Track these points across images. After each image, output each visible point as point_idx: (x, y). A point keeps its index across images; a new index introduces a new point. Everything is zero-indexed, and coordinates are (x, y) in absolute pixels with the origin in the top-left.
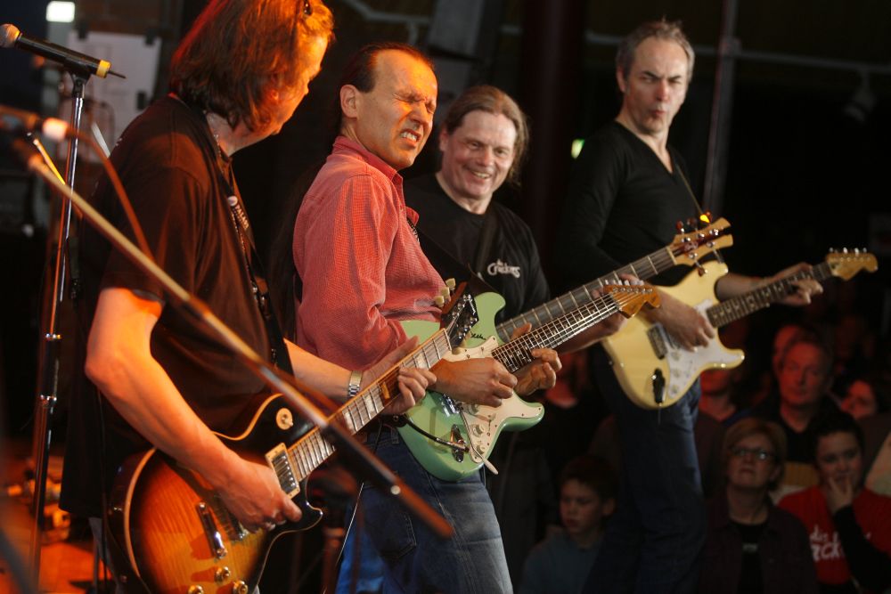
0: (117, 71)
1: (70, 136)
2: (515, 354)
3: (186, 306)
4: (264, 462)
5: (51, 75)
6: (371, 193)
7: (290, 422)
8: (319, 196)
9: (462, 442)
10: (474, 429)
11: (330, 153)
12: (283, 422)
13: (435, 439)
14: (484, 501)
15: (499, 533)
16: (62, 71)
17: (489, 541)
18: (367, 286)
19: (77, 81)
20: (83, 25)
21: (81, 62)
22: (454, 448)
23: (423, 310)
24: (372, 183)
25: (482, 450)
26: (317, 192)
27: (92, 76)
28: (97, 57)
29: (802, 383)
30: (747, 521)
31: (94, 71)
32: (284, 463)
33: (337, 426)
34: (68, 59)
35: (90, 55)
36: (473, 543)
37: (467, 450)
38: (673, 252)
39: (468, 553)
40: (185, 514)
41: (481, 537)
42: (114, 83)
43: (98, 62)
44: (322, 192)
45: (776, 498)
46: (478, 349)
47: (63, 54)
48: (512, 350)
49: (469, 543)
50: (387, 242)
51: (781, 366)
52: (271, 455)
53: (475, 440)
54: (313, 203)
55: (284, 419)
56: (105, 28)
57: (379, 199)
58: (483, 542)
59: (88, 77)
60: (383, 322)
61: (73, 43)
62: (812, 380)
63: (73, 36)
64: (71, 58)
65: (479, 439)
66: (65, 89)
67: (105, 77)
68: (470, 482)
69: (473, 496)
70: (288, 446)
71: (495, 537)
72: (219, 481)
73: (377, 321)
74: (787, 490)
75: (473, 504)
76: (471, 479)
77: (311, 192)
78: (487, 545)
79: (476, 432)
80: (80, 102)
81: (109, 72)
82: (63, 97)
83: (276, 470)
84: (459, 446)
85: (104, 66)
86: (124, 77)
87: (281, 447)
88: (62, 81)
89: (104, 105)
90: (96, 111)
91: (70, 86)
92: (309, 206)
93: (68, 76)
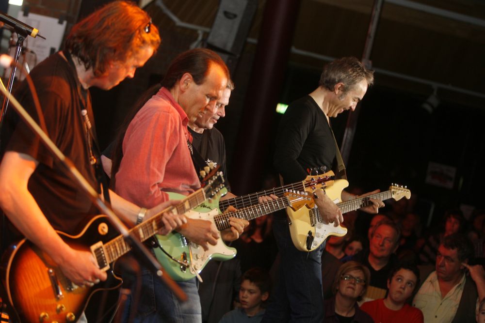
0: (42, 35)
1: (13, 66)
2: (226, 220)
3: (62, 163)
4: (89, 250)
5: (7, 33)
6: (168, 123)
7: (106, 230)
8: (141, 117)
9: (186, 262)
10: (195, 256)
11: (155, 94)
12: (102, 230)
13: (171, 257)
14: (195, 293)
15: (200, 312)
16: (12, 32)
17: (194, 315)
18: (154, 173)
19: (20, 37)
20: (27, 9)
21: (24, 28)
22: (181, 264)
23: (184, 189)
24: (170, 118)
25: (197, 268)
26: (142, 114)
27: (28, 36)
28: (32, 27)
29: (382, 245)
30: (344, 315)
31: (30, 33)
32: (100, 252)
33: (133, 236)
34: (17, 25)
35: (29, 25)
36: (185, 315)
37: (188, 266)
38: (305, 185)
39: (182, 320)
40: (41, 274)
41: (191, 312)
42: (39, 41)
43: (32, 29)
44: (144, 115)
45: (360, 304)
46: (207, 214)
47: (15, 22)
48: (225, 218)
49: (184, 314)
50: (170, 150)
51: (372, 235)
52: (94, 247)
53: (194, 262)
54: (138, 119)
55: (103, 228)
56: (38, 12)
57: (171, 127)
58: (191, 315)
59: (26, 36)
60: (158, 193)
61: (20, 17)
62: (388, 245)
63: (21, 13)
64: (18, 25)
65: (196, 262)
66: (13, 40)
67: (35, 37)
68: (189, 282)
69: (189, 290)
70: (104, 243)
71: (198, 314)
72: (58, 260)
73: (155, 192)
74: (367, 300)
75: (190, 294)
76: (190, 281)
77: (139, 113)
78: (193, 317)
79: (195, 258)
80: (19, 49)
81: (38, 35)
82: (12, 45)
83: (96, 255)
84: (184, 264)
85: (35, 32)
86: (45, 39)
87: (100, 244)
88: (12, 36)
89: (32, 52)
90: (28, 54)
91: (16, 40)
92: (136, 121)
93: (15, 34)
